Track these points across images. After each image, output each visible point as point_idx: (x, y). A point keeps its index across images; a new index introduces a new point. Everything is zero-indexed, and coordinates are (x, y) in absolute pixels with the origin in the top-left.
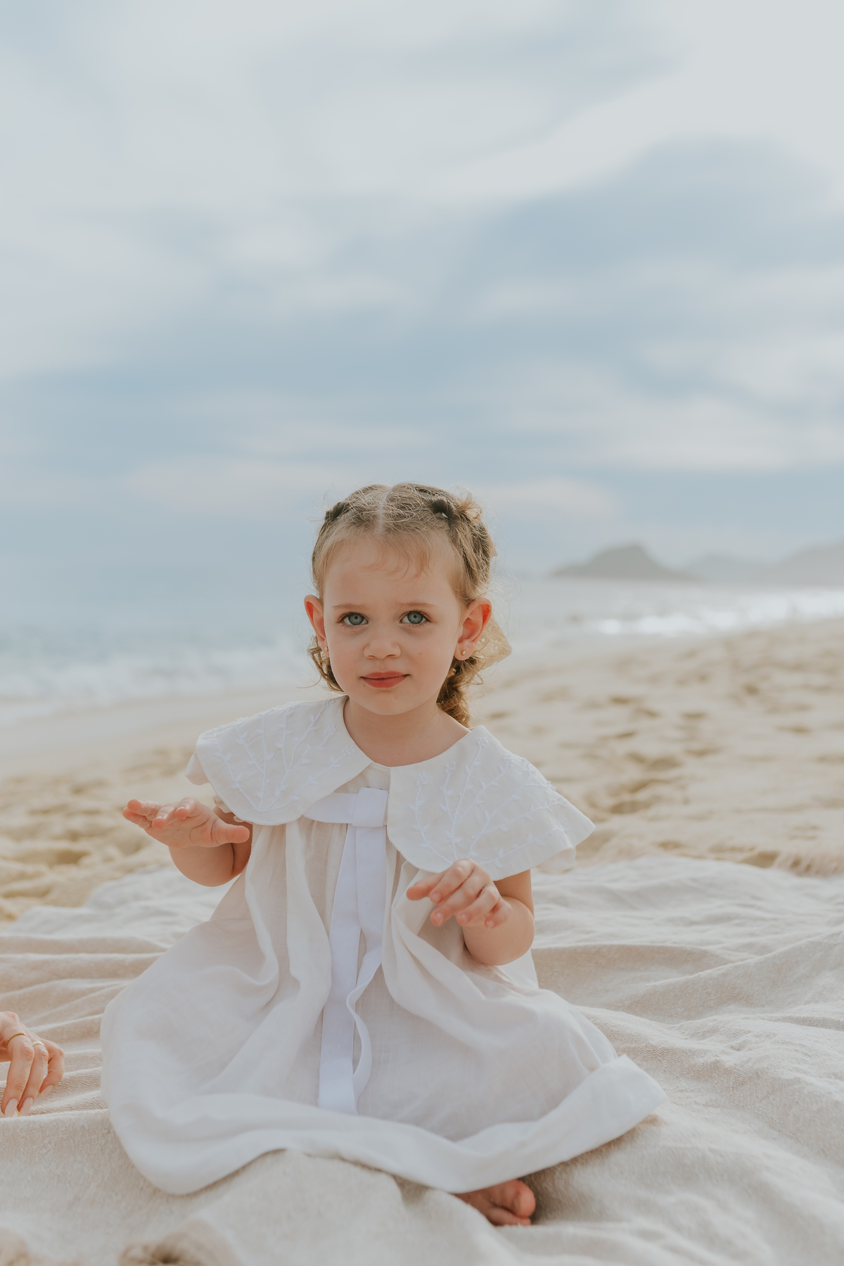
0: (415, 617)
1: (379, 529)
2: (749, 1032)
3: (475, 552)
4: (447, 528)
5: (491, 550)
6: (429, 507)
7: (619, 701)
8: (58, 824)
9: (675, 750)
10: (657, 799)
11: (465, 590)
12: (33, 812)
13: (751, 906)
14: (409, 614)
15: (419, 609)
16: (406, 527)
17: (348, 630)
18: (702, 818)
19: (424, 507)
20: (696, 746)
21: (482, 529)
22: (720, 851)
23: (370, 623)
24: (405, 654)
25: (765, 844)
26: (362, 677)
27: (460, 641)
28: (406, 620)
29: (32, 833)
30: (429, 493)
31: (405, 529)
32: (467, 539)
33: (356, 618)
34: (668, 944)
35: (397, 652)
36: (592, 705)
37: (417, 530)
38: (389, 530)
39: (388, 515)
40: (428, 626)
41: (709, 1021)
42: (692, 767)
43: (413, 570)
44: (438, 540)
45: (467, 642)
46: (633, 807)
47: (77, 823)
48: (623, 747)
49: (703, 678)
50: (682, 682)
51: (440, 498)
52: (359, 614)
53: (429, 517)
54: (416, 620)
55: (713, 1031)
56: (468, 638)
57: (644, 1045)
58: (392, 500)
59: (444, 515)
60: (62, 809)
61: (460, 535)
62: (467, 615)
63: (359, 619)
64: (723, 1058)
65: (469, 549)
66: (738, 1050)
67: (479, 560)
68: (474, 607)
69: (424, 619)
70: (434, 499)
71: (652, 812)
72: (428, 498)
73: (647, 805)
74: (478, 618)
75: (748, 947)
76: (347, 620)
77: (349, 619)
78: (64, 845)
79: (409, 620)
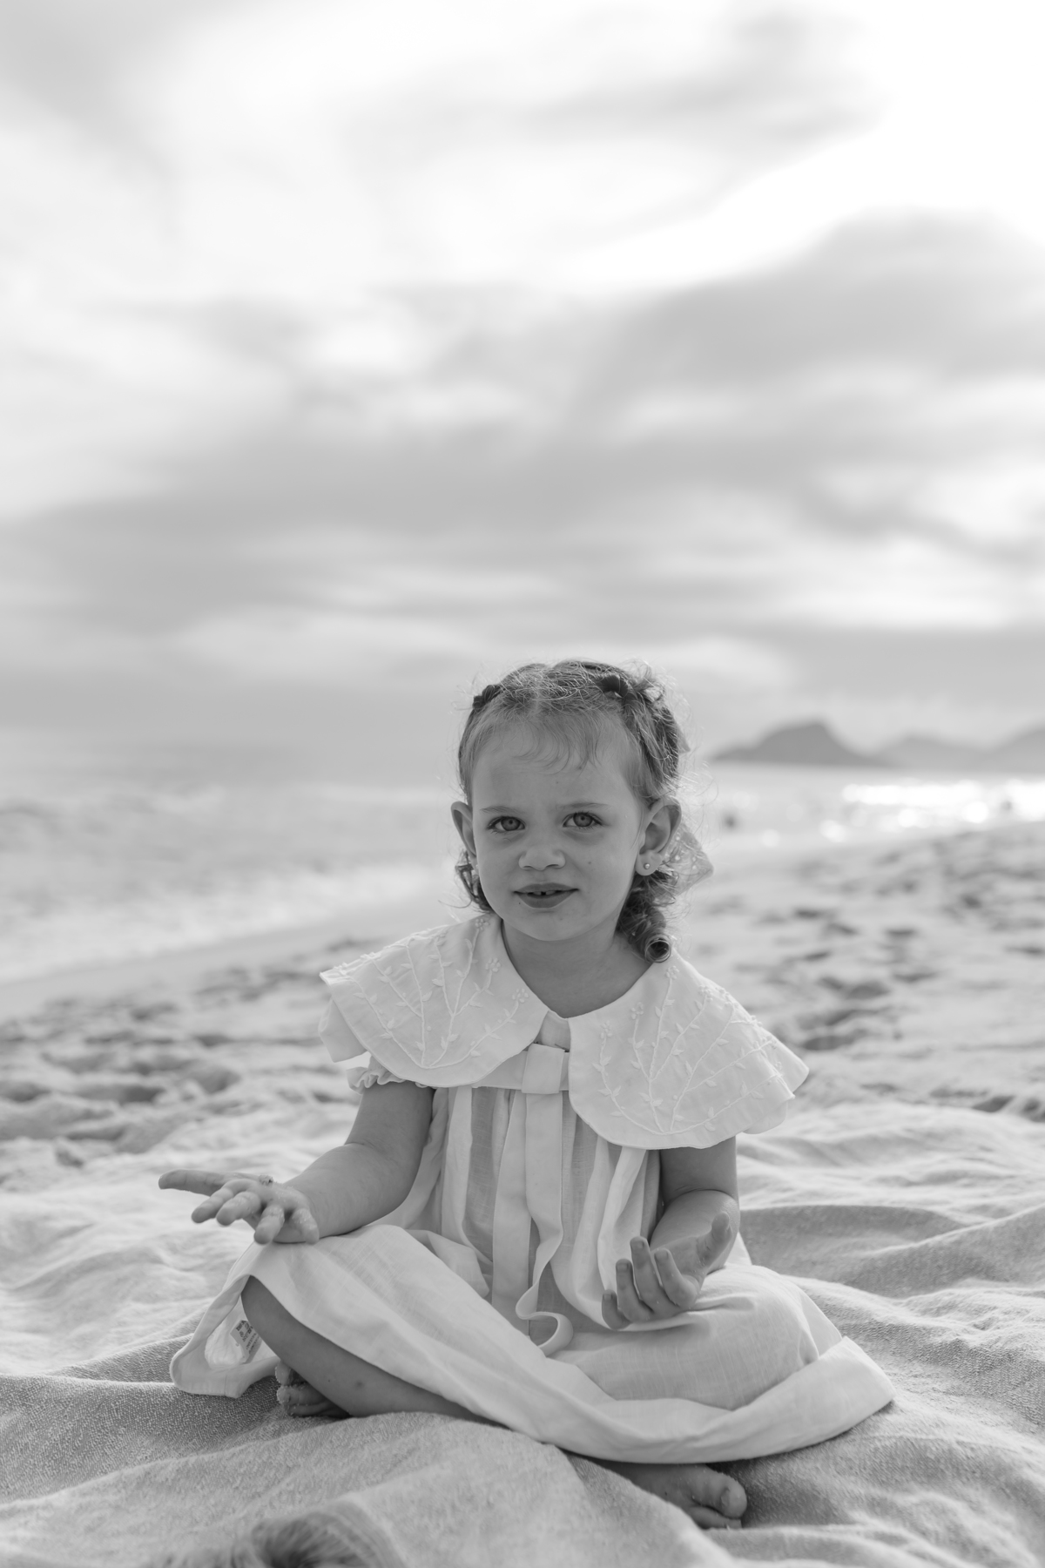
0: (583, 819)
1: (535, 711)
2: (995, 1308)
3: (658, 740)
4: (620, 708)
5: (679, 739)
6: (598, 684)
7: (806, 914)
8: (123, 1055)
9: (881, 974)
10: (861, 1034)
11: (645, 786)
12: (90, 1041)
13: (981, 1160)
14: (575, 816)
15: (585, 810)
16: (567, 707)
17: (500, 837)
18: (918, 1056)
19: (590, 684)
20: (906, 969)
21: (666, 712)
22: (943, 1095)
23: (527, 828)
24: (571, 863)
25: (998, 1088)
26: (516, 893)
27: (643, 851)
28: (571, 822)
29: (92, 1065)
30: (599, 669)
31: (566, 710)
32: (645, 721)
33: (511, 822)
34: (886, 1204)
35: (560, 861)
36: (772, 919)
37: (580, 710)
38: (546, 710)
39: (544, 693)
40: (597, 830)
41: (944, 1295)
42: (901, 995)
43: (576, 759)
44: (610, 723)
45: (651, 854)
46: (831, 1044)
47: (147, 1054)
48: (815, 971)
49: (909, 887)
50: (884, 892)
51: (610, 674)
52: (513, 818)
53: (597, 696)
54: (586, 821)
55: (950, 1307)
56: (653, 848)
57: (867, 1321)
58: (551, 675)
59: (617, 694)
60: (125, 1037)
61: (636, 717)
62: (650, 819)
63: (514, 824)
64: (965, 1337)
65: (649, 735)
66: (983, 1329)
67: (663, 750)
68: (658, 808)
69: (593, 822)
70: (604, 675)
71: (857, 1048)
72: (597, 675)
73: (849, 1040)
74: (664, 823)
75: (983, 1209)
76: (500, 826)
77: (502, 824)
78: (133, 1080)
79: (576, 822)
